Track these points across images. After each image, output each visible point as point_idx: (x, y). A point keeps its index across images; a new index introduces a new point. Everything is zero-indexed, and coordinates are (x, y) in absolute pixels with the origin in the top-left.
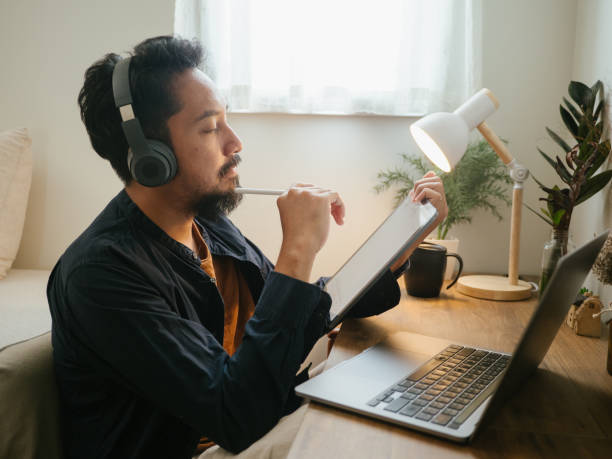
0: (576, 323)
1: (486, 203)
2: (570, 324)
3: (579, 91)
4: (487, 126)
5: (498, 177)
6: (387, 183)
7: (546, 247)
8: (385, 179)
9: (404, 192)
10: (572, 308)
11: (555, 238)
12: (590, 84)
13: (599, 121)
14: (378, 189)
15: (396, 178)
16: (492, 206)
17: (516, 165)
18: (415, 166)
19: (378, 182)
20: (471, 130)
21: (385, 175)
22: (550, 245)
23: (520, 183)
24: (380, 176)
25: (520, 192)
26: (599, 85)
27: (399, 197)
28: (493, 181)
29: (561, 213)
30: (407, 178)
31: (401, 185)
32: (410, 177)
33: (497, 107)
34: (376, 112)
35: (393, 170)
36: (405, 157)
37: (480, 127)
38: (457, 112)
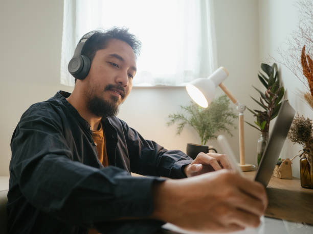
0: (280, 173)
1: (224, 128)
2: (276, 175)
3: (266, 67)
4: (224, 84)
5: (229, 115)
6: (173, 121)
7: (259, 141)
8: (172, 119)
9: (182, 125)
10: (276, 167)
11: (263, 136)
12: (271, 65)
13: (276, 80)
14: (169, 124)
15: (177, 118)
16: (227, 129)
17: (239, 104)
18: (187, 111)
19: (169, 120)
20: (216, 86)
21: (172, 116)
22: (261, 140)
23: (242, 112)
24: (169, 117)
25: (242, 117)
26: (275, 65)
27: (180, 128)
28: (227, 117)
29: (265, 123)
30: (183, 117)
31: (181, 121)
32: (185, 117)
33: (228, 75)
34: (167, 85)
35: (176, 114)
36: (182, 107)
37: (220, 85)
38: (209, 78)
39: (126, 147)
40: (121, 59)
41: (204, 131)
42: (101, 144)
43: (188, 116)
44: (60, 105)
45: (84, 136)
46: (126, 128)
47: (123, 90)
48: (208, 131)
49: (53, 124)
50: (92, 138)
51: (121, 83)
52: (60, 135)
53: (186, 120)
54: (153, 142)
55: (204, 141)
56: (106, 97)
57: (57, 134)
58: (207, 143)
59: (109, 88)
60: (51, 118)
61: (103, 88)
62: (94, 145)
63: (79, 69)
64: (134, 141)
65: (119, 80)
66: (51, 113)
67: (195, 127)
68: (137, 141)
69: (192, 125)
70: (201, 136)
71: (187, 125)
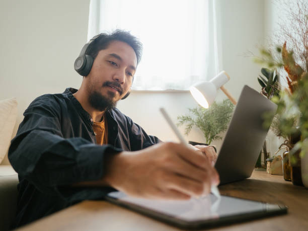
0: (271, 169)
2: (269, 172)
4: (225, 87)
6: (182, 122)
8: (180, 120)
9: (190, 127)
10: (268, 164)
14: (178, 125)
15: (186, 119)
18: (194, 113)
20: (218, 89)
21: (181, 118)
24: (178, 118)
27: (188, 129)
30: (191, 119)
31: (189, 123)
32: (192, 119)
33: (229, 79)
34: (176, 89)
35: (184, 116)
36: (190, 110)
37: (222, 88)
38: (211, 81)
39: (128, 140)
40: (118, 58)
41: (209, 132)
42: (101, 135)
43: (195, 118)
44: (65, 98)
45: (83, 125)
46: (130, 123)
47: (119, 86)
48: (213, 131)
49: (50, 110)
50: (92, 128)
51: (117, 80)
52: (55, 120)
53: (193, 121)
54: (155, 137)
55: (209, 141)
56: (104, 92)
57: (53, 118)
58: (211, 143)
59: (107, 84)
60: (50, 105)
61: (101, 84)
62: (94, 135)
63: (82, 67)
64: (137, 136)
65: (116, 77)
66: (52, 102)
67: (201, 127)
68: (140, 136)
69: (199, 126)
70: (207, 136)
71: (194, 126)
